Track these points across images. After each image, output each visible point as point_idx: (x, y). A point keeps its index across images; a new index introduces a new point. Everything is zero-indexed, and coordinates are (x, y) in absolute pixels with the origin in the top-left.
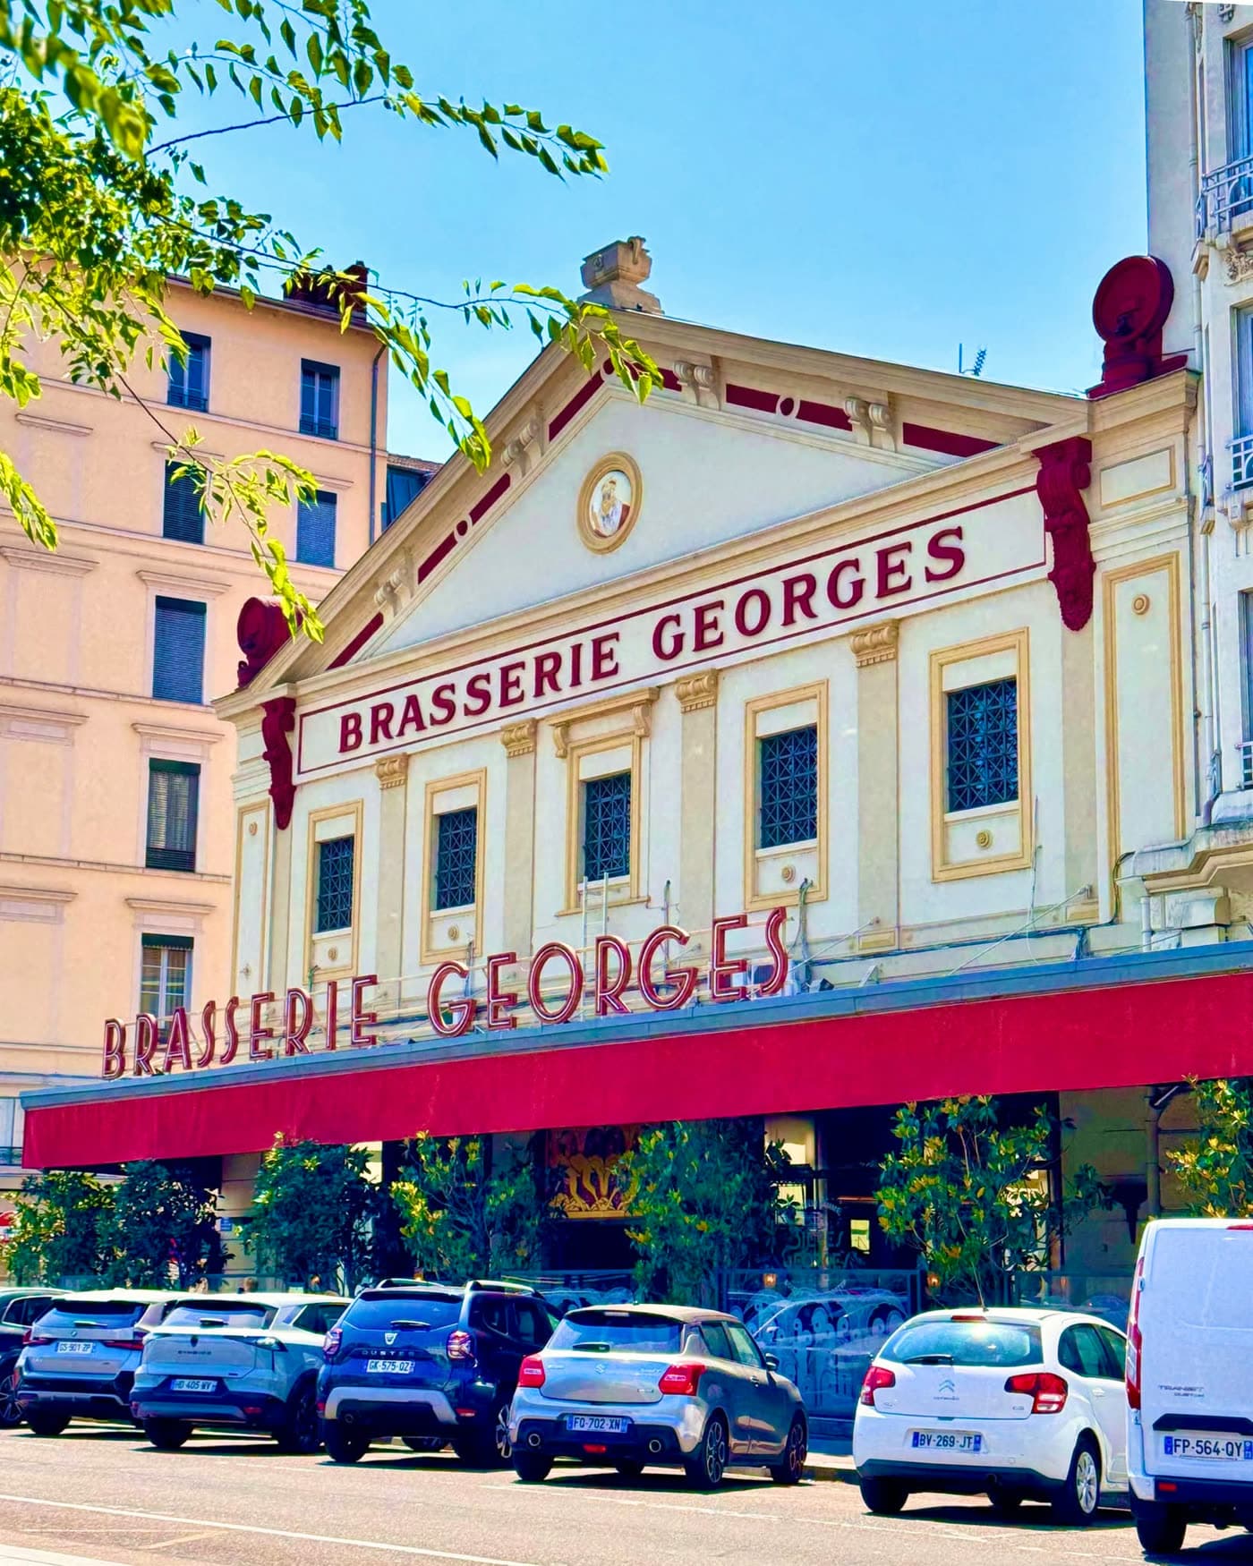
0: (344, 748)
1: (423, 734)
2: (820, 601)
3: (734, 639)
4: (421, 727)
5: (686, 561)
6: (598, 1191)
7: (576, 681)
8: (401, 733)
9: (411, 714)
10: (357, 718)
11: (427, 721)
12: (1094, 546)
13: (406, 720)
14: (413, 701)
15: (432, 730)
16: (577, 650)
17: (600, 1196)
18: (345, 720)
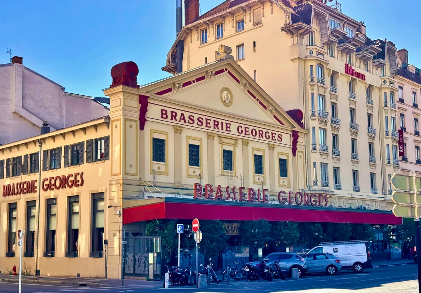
0: (162, 117)
1: (185, 124)
2: (264, 135)
3: (251, 136)
4: (185, 122)
5: (246, 118)
6: (229, 229)
7: (222, 129)
8: (180, 121)
9: (182, 118)
10: (166, 111)
11: (187, 121)
12: (297, 146)
13: (181, 119)
14: (182, 115)
15: (188, 124)
16: (222, 123)
17: (229, 231)
18: (162, 110)
